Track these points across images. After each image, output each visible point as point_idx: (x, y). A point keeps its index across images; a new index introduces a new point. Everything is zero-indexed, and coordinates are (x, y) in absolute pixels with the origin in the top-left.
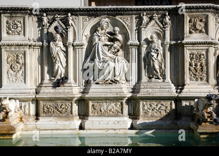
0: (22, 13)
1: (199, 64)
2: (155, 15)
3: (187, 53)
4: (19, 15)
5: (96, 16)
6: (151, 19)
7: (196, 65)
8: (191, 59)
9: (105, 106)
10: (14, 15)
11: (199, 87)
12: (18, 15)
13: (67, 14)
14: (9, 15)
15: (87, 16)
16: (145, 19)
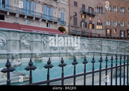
0: (38, 34)
11: (70, 51)
14: (36, 34)
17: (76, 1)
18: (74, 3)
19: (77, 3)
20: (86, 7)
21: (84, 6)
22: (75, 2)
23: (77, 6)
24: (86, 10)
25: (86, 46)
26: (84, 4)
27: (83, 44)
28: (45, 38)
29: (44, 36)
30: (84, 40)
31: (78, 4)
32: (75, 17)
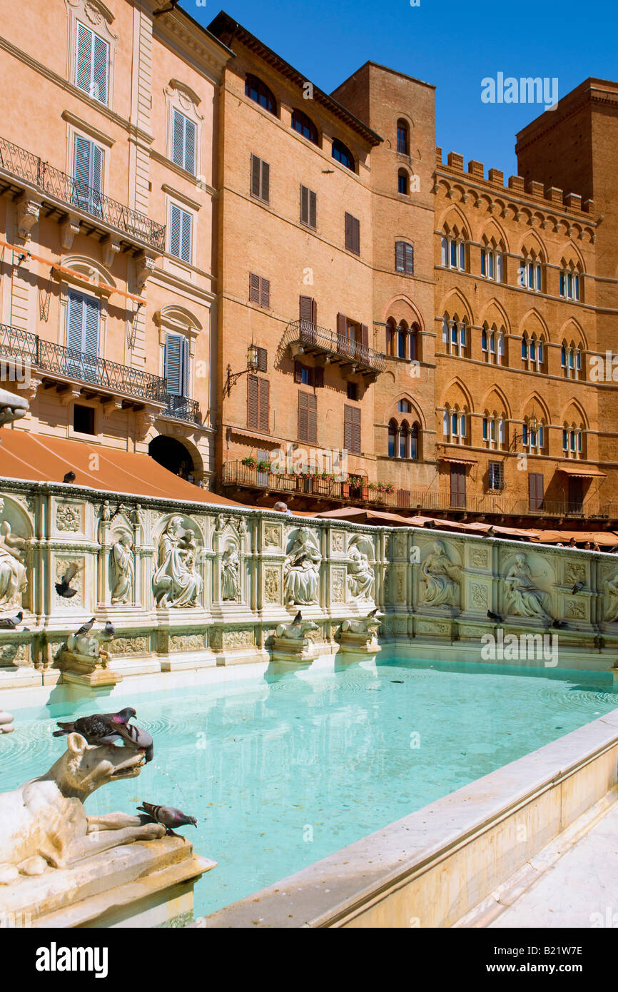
0: (81, 498)
1: (274, 582)
2: (232, 518)
3: (264, 569)
4: (77, 500)
5: (167, 511)
6: (227, 522)
7: (271, 584)
8: (268, 576)
9: (184, 639)
10: (69, 499)
11: (275, 610)
12: (75, 500)
13: (136, 505)
14: (62, 498)
15: (157, 511)
16: (222, 521)
17: (264, 274)
18: (246, 282)
19: (266, 284)
20: (320, 318)
21: (308, 308)
22: (254, 279)
23: (266, 302)
24: (326, 337)
25: (368, 576)
26: (312, 296)
27: (350, 565)
28: (120, 521)
29: (114, 508)
30: (354, 541)
31: (273, 289)
32: (259, 374)
